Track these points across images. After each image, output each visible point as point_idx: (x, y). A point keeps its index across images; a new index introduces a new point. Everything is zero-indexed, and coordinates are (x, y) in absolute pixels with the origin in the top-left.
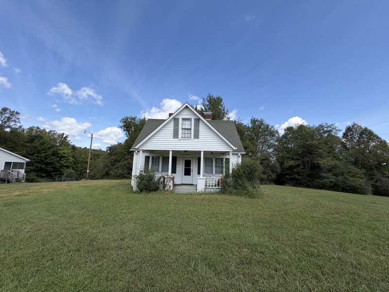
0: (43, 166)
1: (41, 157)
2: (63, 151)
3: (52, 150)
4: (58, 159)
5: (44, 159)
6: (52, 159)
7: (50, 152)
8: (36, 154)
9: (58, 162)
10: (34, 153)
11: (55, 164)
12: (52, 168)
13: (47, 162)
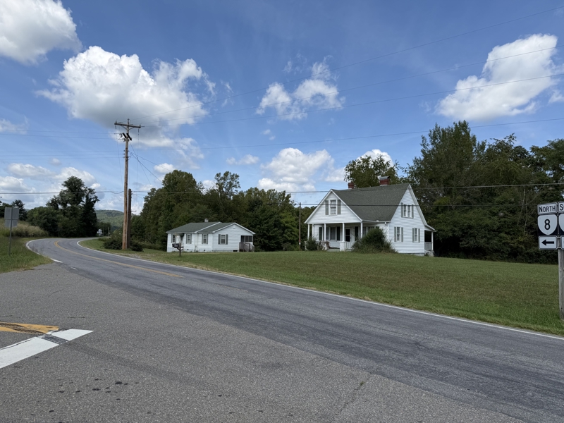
0: (267, 241)
1: (263, 229)
2: (285, 220)
3: (273, 219)
4: (281, 231)
5: (267, 231)
6: (274, 232)
7: (271, 222)
8: (258, 226)
9: (281, 235)
10: (256, 225)
11: (278, 239)
12: (275, 243)
13: (270, 236)
